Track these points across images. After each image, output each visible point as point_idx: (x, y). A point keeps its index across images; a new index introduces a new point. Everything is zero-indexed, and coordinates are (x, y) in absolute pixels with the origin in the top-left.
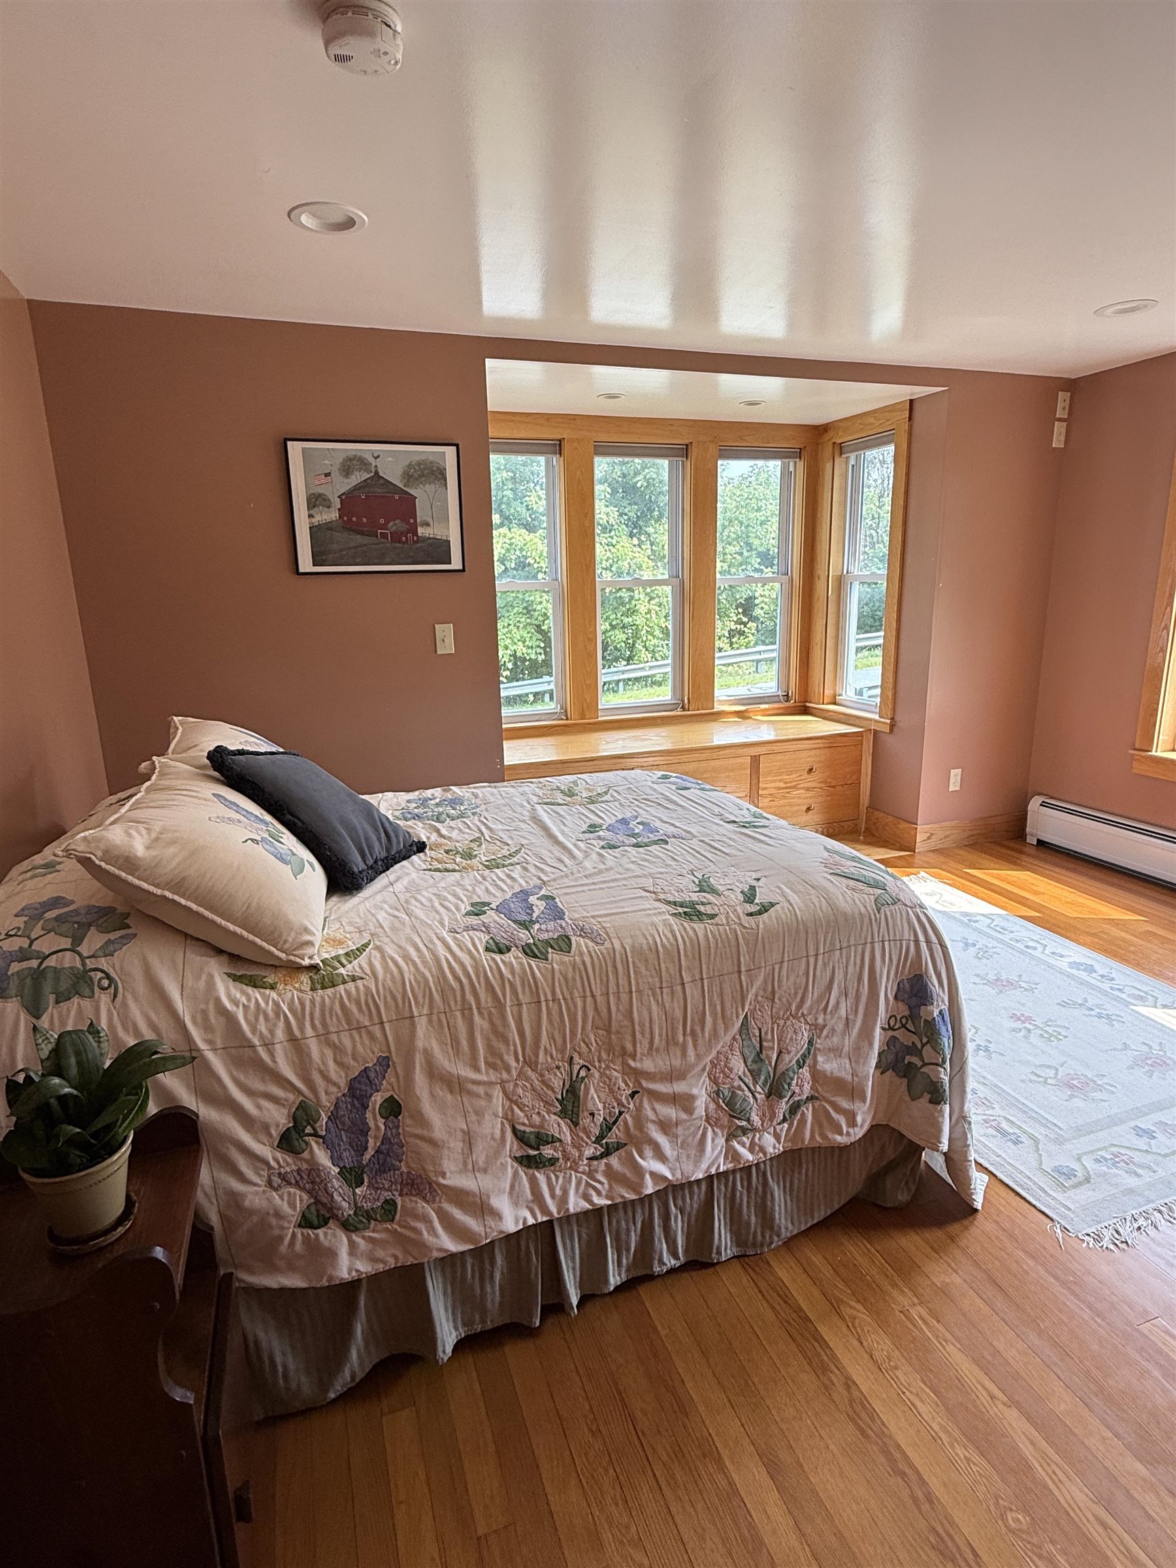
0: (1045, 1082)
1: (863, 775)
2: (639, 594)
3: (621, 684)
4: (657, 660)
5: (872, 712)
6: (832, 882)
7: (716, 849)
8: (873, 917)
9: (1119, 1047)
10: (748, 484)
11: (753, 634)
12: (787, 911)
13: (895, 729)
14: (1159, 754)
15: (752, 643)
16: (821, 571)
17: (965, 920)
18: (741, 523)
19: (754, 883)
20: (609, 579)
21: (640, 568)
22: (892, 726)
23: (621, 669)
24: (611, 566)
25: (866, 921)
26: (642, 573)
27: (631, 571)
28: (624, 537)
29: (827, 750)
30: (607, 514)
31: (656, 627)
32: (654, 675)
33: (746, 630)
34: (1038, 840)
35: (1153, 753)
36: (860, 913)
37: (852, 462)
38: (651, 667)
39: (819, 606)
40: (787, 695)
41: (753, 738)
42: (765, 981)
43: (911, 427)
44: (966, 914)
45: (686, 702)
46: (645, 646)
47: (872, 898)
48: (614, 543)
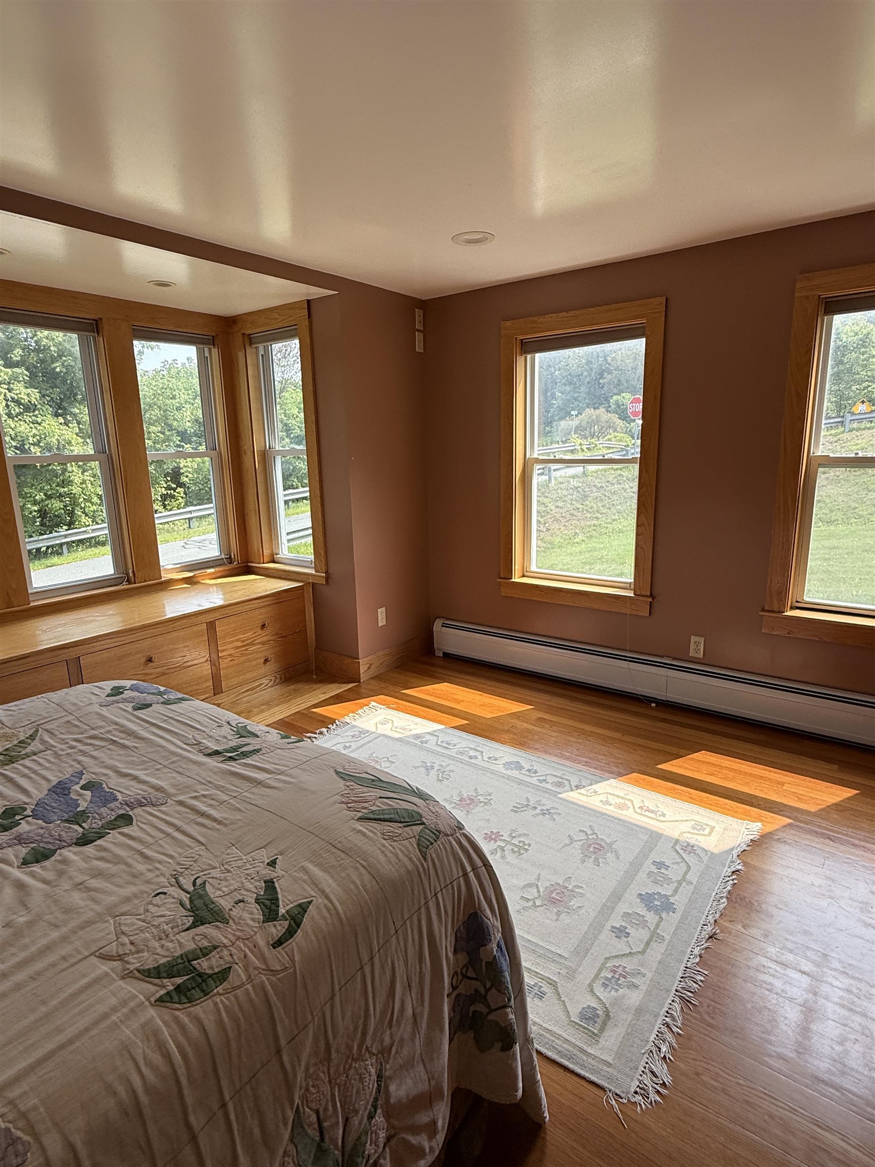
0: (535, 906)
1: (308, 623)
2: (72, 467)
3: (65, 547)
4: (97, 523)
5: (309, 567)
6: (364, 834)
7: (203, 814)
8: (421, 870)
9: (567, 841)
10: (161, 376)
11: (182, 497)
12: (324, 911)
13: (330, 580)
14: (517, 580)
15: (182, 504)
16: (246, 447)
17: (418, 742)
18: (160, 407)
19: (267, 873)
20: (38, 454)
21: (69, 443)
22: (327, 579)
23: (63, 533)
24: (39, 442)
25: (416, 879)
26: (72, 448)
27: (61, 447)
28: (49, 416)
29: (275, 606)
30: (28, 395)
31: (93, 496)
32: (98, 536)
33: (176, 494)
34: (444, 653)
35: (513, 580)
36: (409, 872)
37: (261, 352)
38: (93, 530)
39: (249, 477)
40: (230, 557)
41: (207, 605)
42: (316, 1040)
43: (311, 324)
44: (417, 737)
45: (131, 575)
46: (84, 513)
47: (413, 841)
48: (39, 420)
